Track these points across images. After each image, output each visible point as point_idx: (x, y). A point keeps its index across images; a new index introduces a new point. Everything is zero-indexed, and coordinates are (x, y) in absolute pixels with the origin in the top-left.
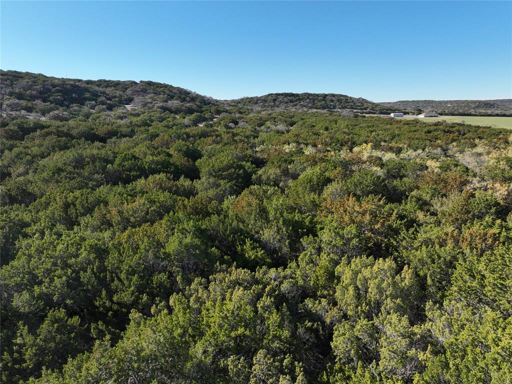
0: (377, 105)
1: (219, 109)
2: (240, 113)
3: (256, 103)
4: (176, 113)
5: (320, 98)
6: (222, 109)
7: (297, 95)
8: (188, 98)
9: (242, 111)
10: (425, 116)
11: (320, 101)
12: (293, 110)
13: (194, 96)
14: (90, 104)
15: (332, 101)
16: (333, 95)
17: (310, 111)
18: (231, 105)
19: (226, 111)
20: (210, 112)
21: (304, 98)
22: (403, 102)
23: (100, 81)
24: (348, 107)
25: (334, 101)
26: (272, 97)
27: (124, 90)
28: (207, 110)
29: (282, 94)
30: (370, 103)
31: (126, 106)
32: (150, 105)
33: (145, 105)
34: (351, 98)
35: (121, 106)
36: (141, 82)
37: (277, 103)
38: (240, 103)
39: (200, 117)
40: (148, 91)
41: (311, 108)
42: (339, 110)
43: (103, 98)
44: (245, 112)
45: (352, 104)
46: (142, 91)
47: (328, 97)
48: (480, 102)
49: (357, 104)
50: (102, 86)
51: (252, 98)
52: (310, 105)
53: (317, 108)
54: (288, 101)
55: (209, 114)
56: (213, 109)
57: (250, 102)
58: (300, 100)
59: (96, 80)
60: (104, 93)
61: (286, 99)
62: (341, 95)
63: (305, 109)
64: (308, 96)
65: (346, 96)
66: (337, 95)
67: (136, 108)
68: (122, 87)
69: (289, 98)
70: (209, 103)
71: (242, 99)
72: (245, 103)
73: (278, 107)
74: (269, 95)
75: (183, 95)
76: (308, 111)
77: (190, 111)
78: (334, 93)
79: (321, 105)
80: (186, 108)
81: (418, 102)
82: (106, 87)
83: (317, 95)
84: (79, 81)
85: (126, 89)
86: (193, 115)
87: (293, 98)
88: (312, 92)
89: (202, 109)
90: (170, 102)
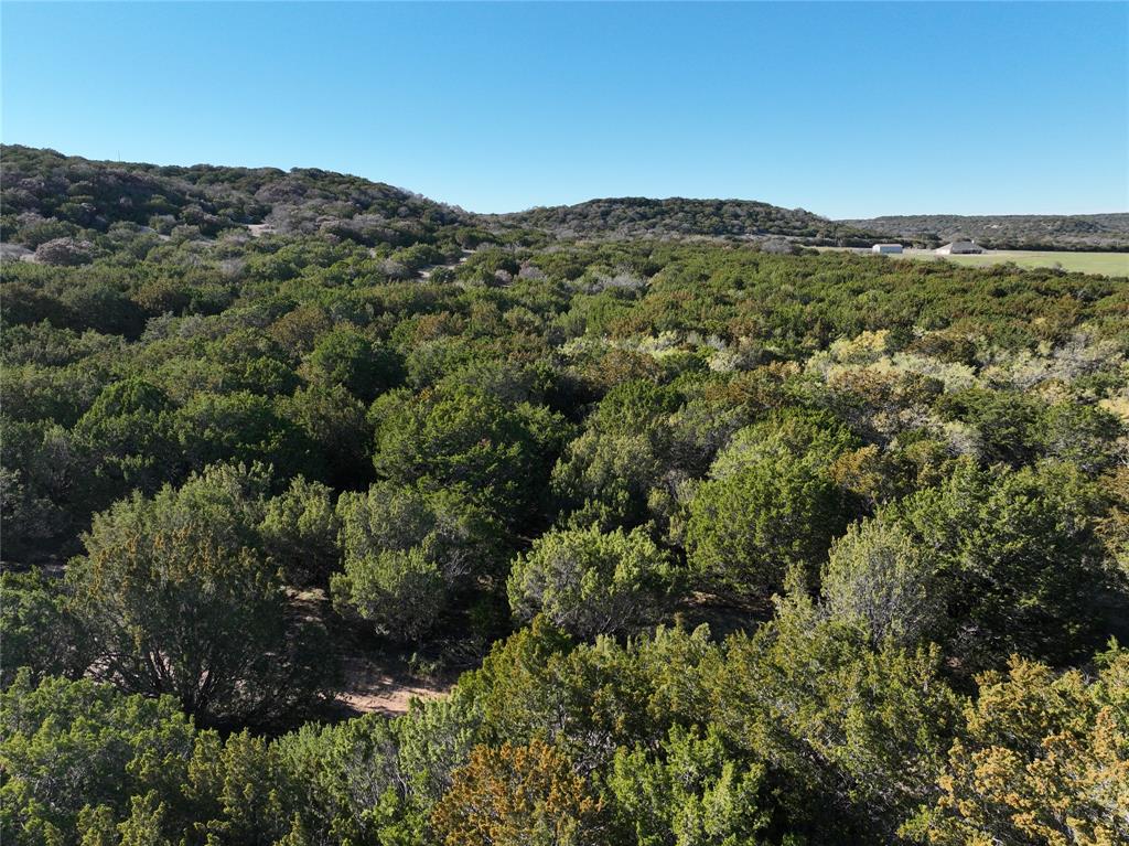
0: (839, 225)
1: (475, 234)
2: (526, 243)
3: (563, 221)
4: (372, 245)
5: (708, 210)
6: (481, 235)
7: (657, 203)
8: (403, 209)
9: (529, 238)
10: (953, 252)
11: (708, 217)
12: (649, 236)
13: (419, 203)
14: (162, 221)
15: (736, 216)
16: (739, 204)
17: (688, 239)
18: (503, 226)
19: (492, 240)
20: (454, 241)
21: (672, 209)
22: (891, 218)
23: (198, 168)
24: (772, 230)
25: (740, 216)
26: (600, 207)
27: (253, 189)
28: (446, 237)
29: (622, 201)
30: (821, 220)
31: (250, 226)
32: (310, 225)
33: (295, 225)
34: (778, 210)
35: (235, 227)
36: (295, 170)
37: (611, 221)
38: (526, 220)
39: (427, 253)
40: (309, 192)
41: (688, 232)
42: (752, 237)
43: (195, 209)
44: (537, 241)
45: (781, 223)
46: (295, 192)
47: (725, 208)
48: (1064, 219)
49: (792, 224)
50: (203, 179)
51: (553, 209)
52: (685, 225)
53: (702, 233)
54: (636, 217)
55: (451, 246)
56: (461, 233)
57: (548, 218)
58: (663, 213)
59: (189, 166)
60: (201, 195)
61: (630, 213)
62: (756, 204)
63: (675, 235)
64: (680, 204)
65: (768, 205)
66: (746, 203)
67: (275, 232)
68: (249, 183)
69: (638, 209)
70: (453, 221)
71: (532, 212)
72: (538, 220)
73: (613, 230)
74: (593, 202)
75: (393, 201)
76: (682, 238)
77: (405, 239)
78: (740, 199)
79: (711, 225)
80: (396, 231)
81: (924, 219)
82: (212, 182)
83: (701, 203)
84: (148, 168)
85: (258, 187)
86: (412, 249)
87: (646, 211)
88: (691, 197)
89: (435, 234)
90: (358, 217)
